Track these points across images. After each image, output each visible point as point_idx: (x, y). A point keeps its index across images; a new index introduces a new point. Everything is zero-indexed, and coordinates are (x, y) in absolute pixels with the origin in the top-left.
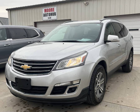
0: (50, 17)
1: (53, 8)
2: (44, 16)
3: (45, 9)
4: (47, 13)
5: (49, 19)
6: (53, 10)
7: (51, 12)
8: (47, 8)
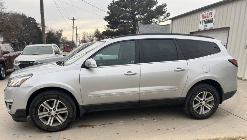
0: (206, 25)
1: (212, 12)
2: (201, 24)
3: (203, 14)
4: (204, 19)
5: (205, 28)
6: (210, 15)
7: (208, 18)
8: (205, 14)
